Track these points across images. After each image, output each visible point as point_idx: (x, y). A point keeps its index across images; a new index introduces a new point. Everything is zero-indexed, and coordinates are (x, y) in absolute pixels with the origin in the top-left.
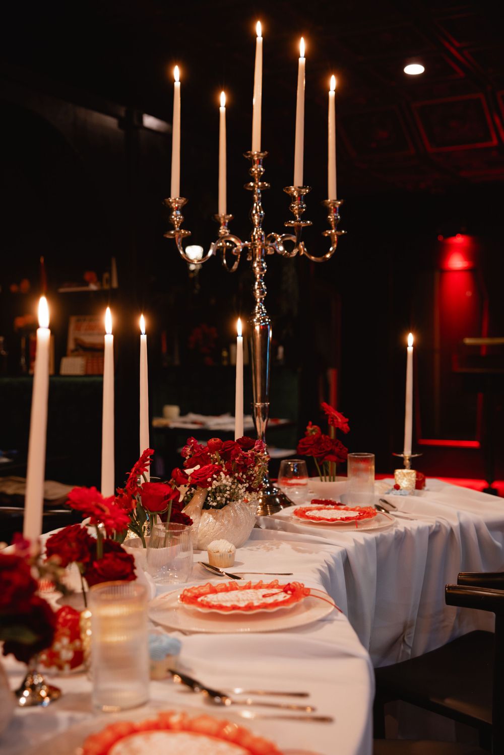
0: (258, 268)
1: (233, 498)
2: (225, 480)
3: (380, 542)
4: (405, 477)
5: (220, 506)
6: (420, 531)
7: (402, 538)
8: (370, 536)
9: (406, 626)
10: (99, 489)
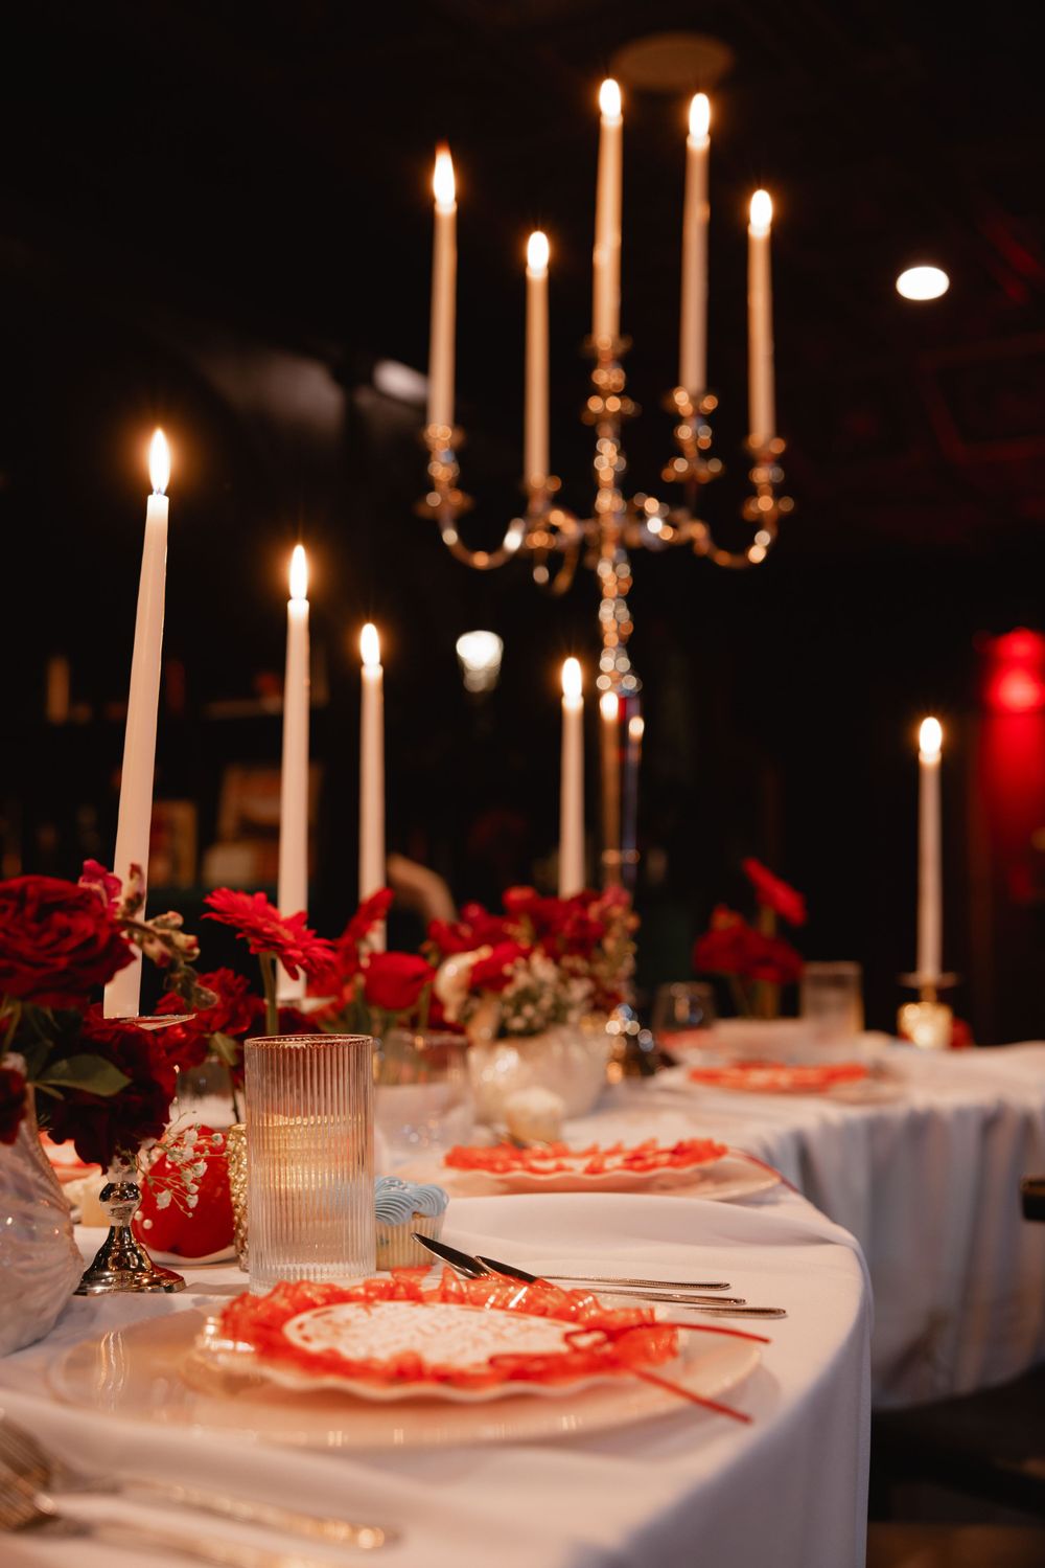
0: (611, 573)
1: (557, 1016)
2: (543, 969)
3: (875, 1127)
4: (925, 1023)
5: (530, 1033)
6: (961, 1114)
7: (921, 1126)
8: (856, 1113)
9: (935, 1322)
10: (273, 900)
